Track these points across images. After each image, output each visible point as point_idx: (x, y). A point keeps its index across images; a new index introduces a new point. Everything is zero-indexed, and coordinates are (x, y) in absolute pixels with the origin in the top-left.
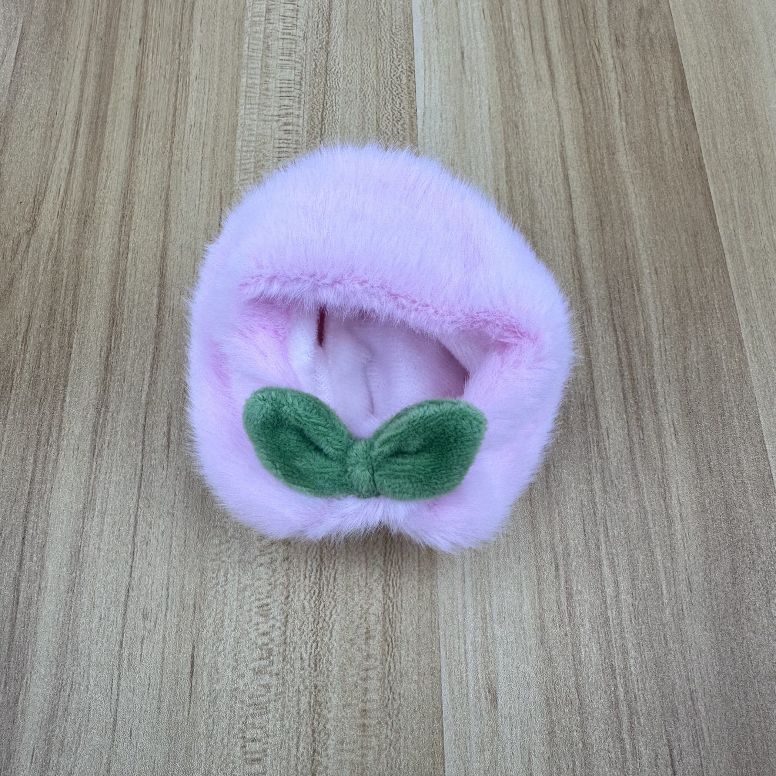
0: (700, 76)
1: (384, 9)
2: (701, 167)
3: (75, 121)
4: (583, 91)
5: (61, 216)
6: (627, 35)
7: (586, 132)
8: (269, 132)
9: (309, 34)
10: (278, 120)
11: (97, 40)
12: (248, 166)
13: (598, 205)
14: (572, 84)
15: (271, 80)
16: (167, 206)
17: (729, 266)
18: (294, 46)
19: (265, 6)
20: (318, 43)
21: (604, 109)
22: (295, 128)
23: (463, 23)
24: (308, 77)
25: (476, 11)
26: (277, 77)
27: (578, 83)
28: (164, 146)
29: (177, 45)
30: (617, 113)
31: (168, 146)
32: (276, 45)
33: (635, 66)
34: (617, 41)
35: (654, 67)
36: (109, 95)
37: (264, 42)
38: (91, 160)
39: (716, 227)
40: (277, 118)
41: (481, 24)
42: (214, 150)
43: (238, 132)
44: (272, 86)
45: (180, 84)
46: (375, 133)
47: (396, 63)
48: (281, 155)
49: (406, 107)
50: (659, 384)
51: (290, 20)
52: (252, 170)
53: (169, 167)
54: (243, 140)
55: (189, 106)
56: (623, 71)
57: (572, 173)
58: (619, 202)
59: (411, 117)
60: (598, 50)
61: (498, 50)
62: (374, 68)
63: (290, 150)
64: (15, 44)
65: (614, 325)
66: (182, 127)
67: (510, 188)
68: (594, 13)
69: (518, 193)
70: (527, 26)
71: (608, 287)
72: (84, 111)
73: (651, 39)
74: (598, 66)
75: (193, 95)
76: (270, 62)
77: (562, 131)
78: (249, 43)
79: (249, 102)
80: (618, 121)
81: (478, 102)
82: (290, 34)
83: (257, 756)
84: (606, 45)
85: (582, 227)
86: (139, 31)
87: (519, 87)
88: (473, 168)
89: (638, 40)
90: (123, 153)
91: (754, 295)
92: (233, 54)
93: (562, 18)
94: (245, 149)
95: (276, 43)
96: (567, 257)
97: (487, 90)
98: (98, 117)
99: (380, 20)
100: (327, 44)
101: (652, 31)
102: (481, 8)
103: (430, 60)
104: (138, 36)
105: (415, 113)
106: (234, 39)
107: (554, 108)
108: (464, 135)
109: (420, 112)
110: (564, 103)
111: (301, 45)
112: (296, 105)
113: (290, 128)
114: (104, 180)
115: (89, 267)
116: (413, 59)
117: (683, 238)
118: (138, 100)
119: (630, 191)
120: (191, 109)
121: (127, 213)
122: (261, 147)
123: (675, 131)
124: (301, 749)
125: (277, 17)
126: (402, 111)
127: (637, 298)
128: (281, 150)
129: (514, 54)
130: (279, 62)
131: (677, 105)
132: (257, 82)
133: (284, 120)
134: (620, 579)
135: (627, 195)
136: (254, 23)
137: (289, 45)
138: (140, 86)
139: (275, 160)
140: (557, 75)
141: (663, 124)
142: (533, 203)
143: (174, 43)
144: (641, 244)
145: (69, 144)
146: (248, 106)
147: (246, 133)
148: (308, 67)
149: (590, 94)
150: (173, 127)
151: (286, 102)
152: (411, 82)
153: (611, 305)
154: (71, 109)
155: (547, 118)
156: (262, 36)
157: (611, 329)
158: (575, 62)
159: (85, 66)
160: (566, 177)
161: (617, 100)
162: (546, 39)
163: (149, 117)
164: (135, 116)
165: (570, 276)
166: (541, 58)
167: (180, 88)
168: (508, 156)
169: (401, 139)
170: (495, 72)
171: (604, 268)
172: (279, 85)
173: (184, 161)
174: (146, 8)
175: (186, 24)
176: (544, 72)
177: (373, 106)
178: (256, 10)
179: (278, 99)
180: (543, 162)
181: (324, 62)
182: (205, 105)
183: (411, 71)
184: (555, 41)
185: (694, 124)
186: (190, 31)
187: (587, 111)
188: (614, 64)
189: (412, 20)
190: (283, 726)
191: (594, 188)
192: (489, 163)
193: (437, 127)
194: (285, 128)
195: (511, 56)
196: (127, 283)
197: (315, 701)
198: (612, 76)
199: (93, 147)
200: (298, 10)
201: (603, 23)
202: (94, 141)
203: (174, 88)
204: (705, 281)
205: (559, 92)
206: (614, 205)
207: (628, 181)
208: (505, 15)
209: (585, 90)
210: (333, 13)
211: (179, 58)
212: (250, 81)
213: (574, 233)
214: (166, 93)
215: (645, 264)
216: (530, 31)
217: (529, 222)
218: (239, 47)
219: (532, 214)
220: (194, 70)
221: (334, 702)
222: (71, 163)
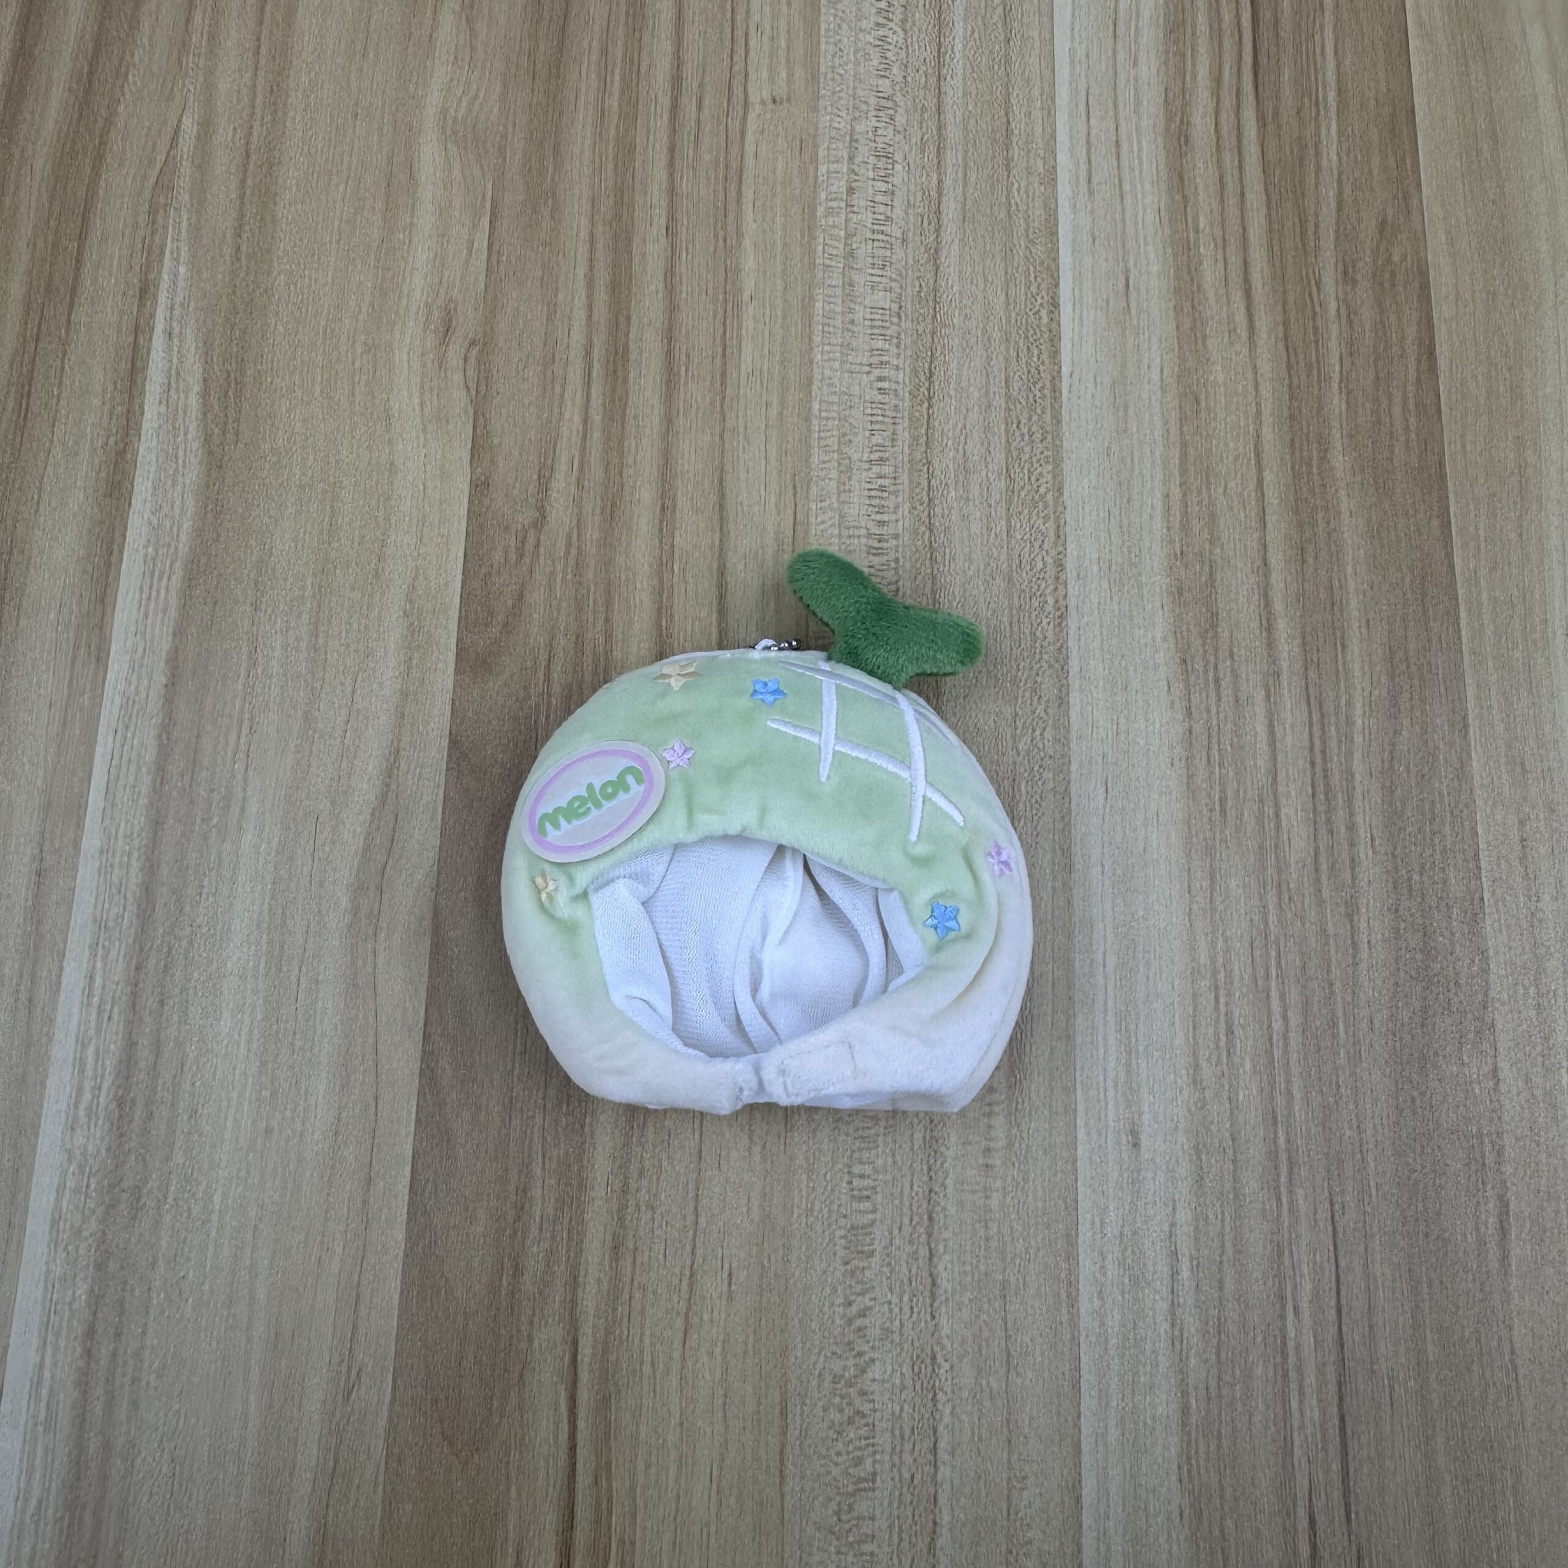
0: (1455, 339)
1: (1018, 199)
2: (1442, 477)
3: (585, 357)
4: (1291, 351)
5: (578, 503)
6: (1360, 264)
7: (1292, 417)
8: (856, 390)
9: (910, 235)
10: (869, 373)
11: (604, 224)
12: (829, 441)
13: (1300, 526)
14: (1277, 338)
15: (857, 307)
16: (722, 496)
17: (1463, 623)
18: (888, 253)
19: (843, 183)
20: (923, 250)
21: (1319, 382)
22: (894, 386)
23: (1130, 230)
24: (909, 306)
25: (1149, 211)
26: (867, 303)
27: (1286, 337)
28: (712, 403)
29: (721, 242)
30: (1336, 386)
31: (718, 403)
32: (864, 250)
33: (1367, 315)
34: (1345, 273)
35: (1393, 318)
36: (628, 318)
37: (846, 244)
38: (612, 419)
39: (1451, 567)
40: (867, 369)
41: (1156, 233)
42: (781, 414)
43: (814, 387)
44: (858, 317)
45: (729, 307)
46: (1002, 401)
47: (1034, 289)
48: (877, 427)
49: (1047, 362)
50: (1358, 777)
51: (882, 208)
52: (835, 447)
53: (721, 437)
54: (821, 401)
55: (744, 343)
56: (1350, 323)
57: (1268, 476)
58: (1328, 522)
59: (1053, 378)
60: (1318, 289)
61: (1178, 277)
62: (1003, 297)
63: (887, 420)
64: (485, 221)
65: (1308, 696)
66: (735, 375)
67: (1185, 495)
68: (1317, 226)
69: (1195, 500)
70: (1220, 242)
71: (1304, 643)
72: (595, 339)
73: (1393, 273)
74: (1315, 314)
75: (748, 324)
76: (856, 278)
77: (1259, 412)
78: (825, 244)
79: (826, 341)
80: (1336, 401)
81: (1146, 361)
82: (882, 232)
83: (866, 1193)
84: (1329, 279)
85: (1276, 558)
86: (664, 215)
87: (1205, 337)
88: (1136, 461)
89: (1374, 275)
90: (657, 411)
91: (1490, 664)
92: (802, 261)
93: (1271, 231)
94: (824, 414)
95: (863, 246)
96: (1256, 598)
97: (1160, 341)
98: (616, 353)
99: (1010, 218)
100: (936, 251)
101: (1396, 258)
102: (1156, 207)
103: (1081, 290)
104: (663, 222)
105: (1059, 372)
106: (803, 236)
107: (1250, 375)
108: (1126, 411)
109: (1065, 371)
110: (1265, 367)
111: (899, 253)
112: (894, 350)
113: (885, 385)
114: (633, 452)
115: (623, 578)
116: (1057, 285)
117: (1407, 580)
118: (670, 329)
119: (1344, 508)
120: (747, 349)
121: (669, 503)
122: (847, 413)
123: (1413, 420)
124: (915, 1187)
125: (862, 203)
126: (1041, 368)
127: (1340, 662)
128: (874, 419)
129: (1199, 286)
130: (869, 278)
131: (1418, 379)
132: (839, 309)
133: (876, 372)
134: (1290, 1014)
135: (1339, 513)
136: (830, 212)
137: (882, 252)
138: (672, 308)
139: (867, 434)
140: (1257, 324)
141: (1397, 410)
142: (1213, 517)
143: (716, 236)
144: (1351, 585)
145: (579, 393)
146: (826, 348)
147: (826, 390)
148: (909, 290)
149: (1301, 357)
150: (723, 374)
151: (880, 344)
152: (1054, 325)
153: (1306, 669)
154: (577, 336)
155: (1240, 390)
156: (842, 233)
157: (1303, 701)
158: (1285, 303)
159: (591, 268)
160: (1260, 481)
161: (1337, 368)
162: (1245, 263)
163: (688, 357)
164: (669, 353)
165: (1255, 625)
166: (1238, 294)
167: (729, 313)
168: (1184, 445)
169: (1039, 411)
170: (1172, 314)
171: (1302, 617)
172: (868, 316)
173: (741, 429)
174: (671, 175)
175: (732, 207)
176: (1241, 317)
177: (1001, 358)
178: (834, 189)
179: (867, 338)
180: (1231, 459)
181: (931, 282)
182: (766, 343)
183: (1055, 304)
184: (1258, 268)
185: (1439, 411)
186: (739, 218)
187: (1296, 381)
188: (1338, 310)
189: (1056, 219)
190: (895, 1163)
191: (1296, 501)
192: (1157, 455)
193: (1089, 396)
194: (881, 385)
195: (1195, 289)
196: (675, 607)
197: (932, 1137)
198: (1334, 328)
199: (613, 401)
200: (893, 193)
201: (1328, 242)
202: (614, 391)
203: (721, 311)
204: (1429, 641)
205: (1259, 351)
206: (1322, 525)
207: (1343, 493)
208: (1190, 219)
209: (1295, 350)
210: (944, 199)
211: (725, 262)
212: (827, 308)
213: (1266, 564)
214: (710, 319)
215: (1355, 614)
216: (1224, 248)
217: (1207, 545)
218: (811, 252)
219: (1211, 534)
220: (749, 284)
221: (953, 1139)
222: (585, 422)
